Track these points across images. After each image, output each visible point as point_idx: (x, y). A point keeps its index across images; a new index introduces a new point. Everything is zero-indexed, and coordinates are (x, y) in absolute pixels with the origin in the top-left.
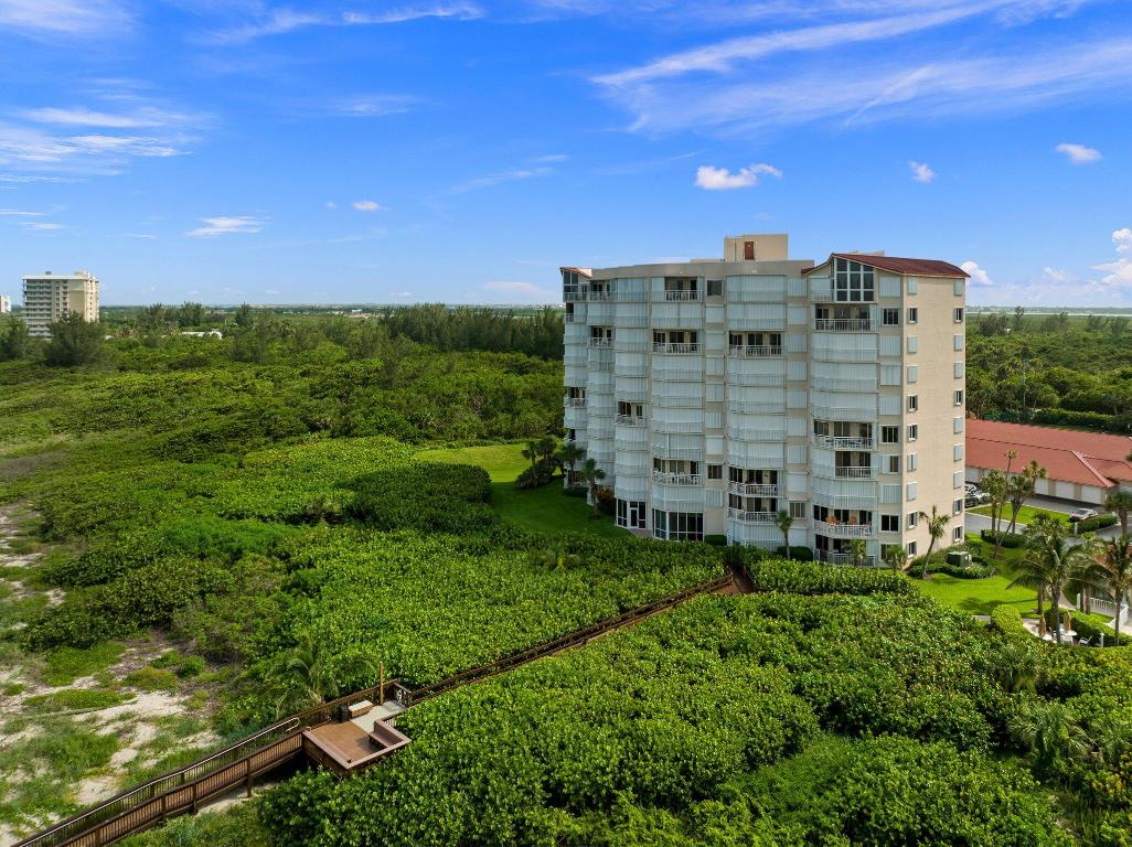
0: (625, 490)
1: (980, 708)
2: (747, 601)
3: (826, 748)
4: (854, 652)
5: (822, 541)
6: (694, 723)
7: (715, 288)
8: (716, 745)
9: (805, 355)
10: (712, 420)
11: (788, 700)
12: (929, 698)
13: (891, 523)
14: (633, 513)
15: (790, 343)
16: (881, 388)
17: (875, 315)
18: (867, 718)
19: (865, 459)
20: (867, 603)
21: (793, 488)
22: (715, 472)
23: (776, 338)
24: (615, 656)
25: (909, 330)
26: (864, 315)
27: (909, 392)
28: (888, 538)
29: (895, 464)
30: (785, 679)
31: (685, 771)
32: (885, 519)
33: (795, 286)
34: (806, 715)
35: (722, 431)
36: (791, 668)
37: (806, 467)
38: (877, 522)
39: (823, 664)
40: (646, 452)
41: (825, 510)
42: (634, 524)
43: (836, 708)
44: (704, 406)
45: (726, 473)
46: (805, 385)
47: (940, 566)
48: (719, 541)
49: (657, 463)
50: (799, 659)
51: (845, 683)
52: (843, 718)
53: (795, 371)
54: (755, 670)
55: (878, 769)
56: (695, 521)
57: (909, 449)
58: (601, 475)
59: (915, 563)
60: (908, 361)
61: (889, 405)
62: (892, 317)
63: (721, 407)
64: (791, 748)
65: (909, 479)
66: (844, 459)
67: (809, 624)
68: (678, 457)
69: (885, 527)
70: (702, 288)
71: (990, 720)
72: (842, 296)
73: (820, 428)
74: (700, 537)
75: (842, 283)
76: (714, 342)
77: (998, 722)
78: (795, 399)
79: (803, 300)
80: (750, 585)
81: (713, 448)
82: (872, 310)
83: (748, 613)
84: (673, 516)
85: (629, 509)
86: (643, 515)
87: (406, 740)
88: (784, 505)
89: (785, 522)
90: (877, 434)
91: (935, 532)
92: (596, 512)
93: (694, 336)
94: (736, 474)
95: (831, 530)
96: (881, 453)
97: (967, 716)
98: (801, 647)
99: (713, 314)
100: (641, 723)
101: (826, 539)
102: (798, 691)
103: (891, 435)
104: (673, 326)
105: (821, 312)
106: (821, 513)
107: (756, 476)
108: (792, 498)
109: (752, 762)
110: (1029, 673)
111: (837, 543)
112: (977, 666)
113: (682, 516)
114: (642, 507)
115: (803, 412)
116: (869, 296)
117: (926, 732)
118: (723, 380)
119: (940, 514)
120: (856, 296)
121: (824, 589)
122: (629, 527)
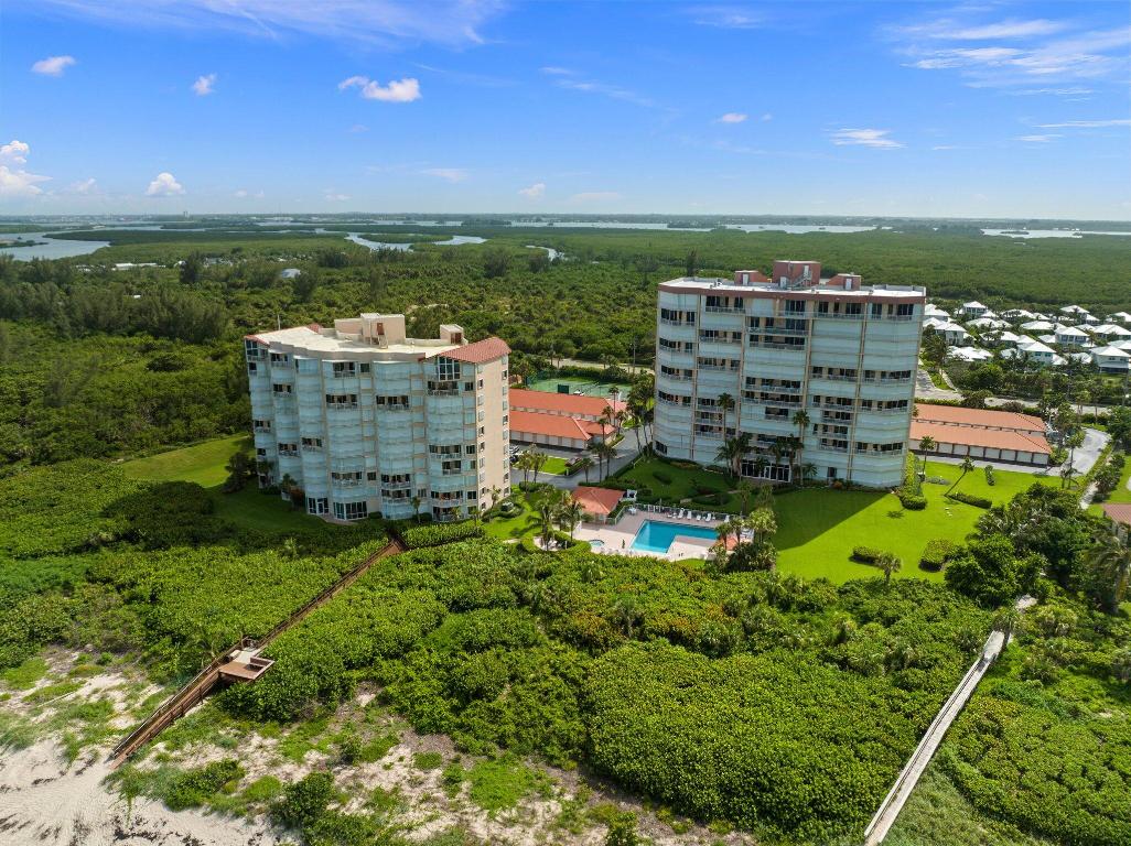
0: (312, 491)
1: (513, 590)
2: (406, 556)
3: (452, 620)
4: (459, 574)
5: (436, 510)
6: (398, 623)
7: (365, 368)
8: (409, 630)
9: (423, 408)
10: (368, 446)
11: (435, 604)
12: (493, 590)
13: (473, 495)
14: (320, 506)
15: (413, 402)
16: (464, 426)
17: (461, 387)
18: (468, 603)
19: (458, 464)
20: (463, 545)
21: (419, 482)
22: (372, 476)
23: (405, 399)
24: (350, 601)
25: (479, 393)
26: (455, 385)
27: (479, 425)
28: (470, 503)
29: (474, 465)
30: (431, 594)
31: (400, 643)
32: (469, 493)
33: (415, 368)
34: (443, 608)
35: (375, 453)
36: (433, 589)
37: (426, 470)
38: (465, 495)
39: (448, 584)
40: (325, 468)
41: (437, 494)
42: (321, 511)
43: (455, 602)
44: (362, 439)
45: (379, 477)
46: (424, 424)
47: (496, 513)
48: (377, 515)
49: (335, 476)
50: (435, 583)
51: (457, 591)
52: (458, 606)
53: (417, 417)
54: (418, 593)
55: (474, 625)
56: (362, 507)
57: (480, 456)
58: (295, 483)
59: (485, 514)
60: (479, 410)
61: (469, 434)
62: (470, 387)
63: (374, 438)
64: (439, 623)
65: (481, 471)
66: (446, 465)
67: (438, 563)
68: (349, 471)
69: (470, 498)
70: (357, 369)
71: (517, 594)
72: (443, 377)
73: (433, 449)
74: (365, 515)
75: (442, 370)
76: (366, 400)
77: (519, 594)
78: (418, 433)
79: (421, 377)
80: (405, 547)
81: (370, 463)
82: (459, 384)
83: (408, 563)
84: (348, 505)
85: (317, 503)
86: (326, 505)
87: (273, 662)
88: (414, 494)
89: (416, 502)
90: (464, 451)
91: (494, 499)
92: (293, 506)
93: (354, 398)
94: (385, 478)
95: (442, 504)
96: (466, 460)
97: (507, 594)
98: (436, 577)
99: (365, 383)
100: (376, 629)
101: (439, 509)
102: (438, 599)
103: (471, 450)
104: (340, 393)
105: (431, 385)
106: (435, 495)
107: (397, 478)
108: (419, 488)
109: (425, 633)
110: (532, 571)
111: (445, 510)
112: (512, 571)
113: (354, 505)
114: (326, 500)
115: (424, 439)
116: (457, 376)
117: (490, 606)
118: (374, 423)
119: (497, 488)
120: (450, 377)
121: (442, 542)
122: (318, 514)
